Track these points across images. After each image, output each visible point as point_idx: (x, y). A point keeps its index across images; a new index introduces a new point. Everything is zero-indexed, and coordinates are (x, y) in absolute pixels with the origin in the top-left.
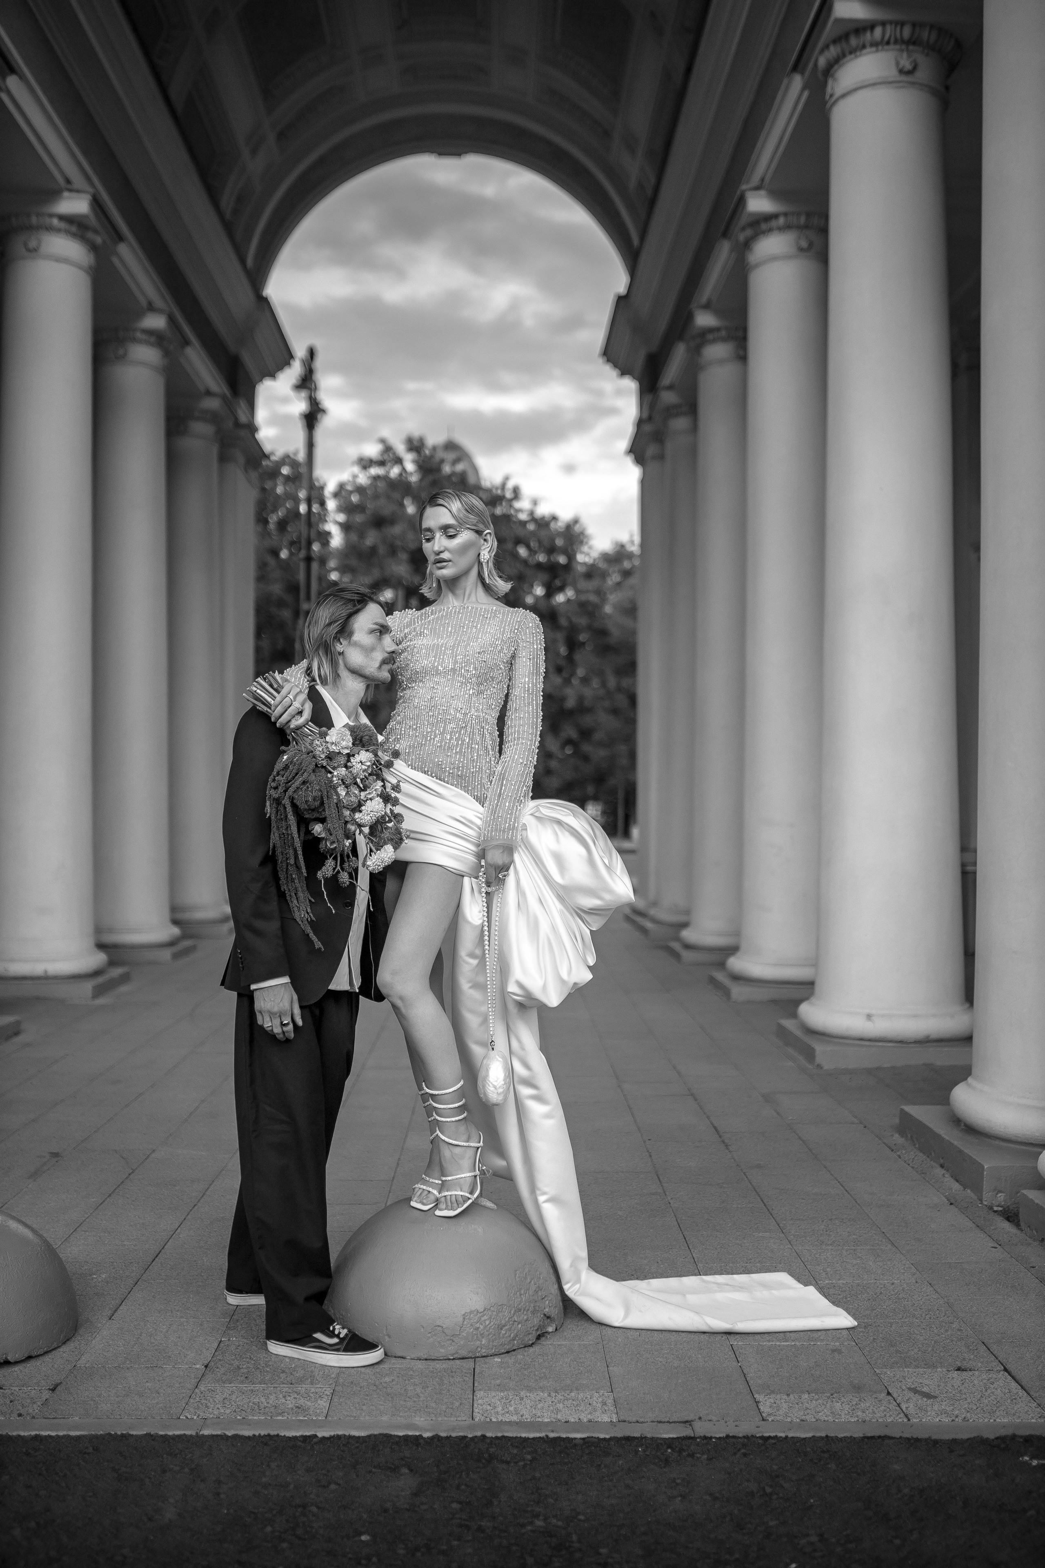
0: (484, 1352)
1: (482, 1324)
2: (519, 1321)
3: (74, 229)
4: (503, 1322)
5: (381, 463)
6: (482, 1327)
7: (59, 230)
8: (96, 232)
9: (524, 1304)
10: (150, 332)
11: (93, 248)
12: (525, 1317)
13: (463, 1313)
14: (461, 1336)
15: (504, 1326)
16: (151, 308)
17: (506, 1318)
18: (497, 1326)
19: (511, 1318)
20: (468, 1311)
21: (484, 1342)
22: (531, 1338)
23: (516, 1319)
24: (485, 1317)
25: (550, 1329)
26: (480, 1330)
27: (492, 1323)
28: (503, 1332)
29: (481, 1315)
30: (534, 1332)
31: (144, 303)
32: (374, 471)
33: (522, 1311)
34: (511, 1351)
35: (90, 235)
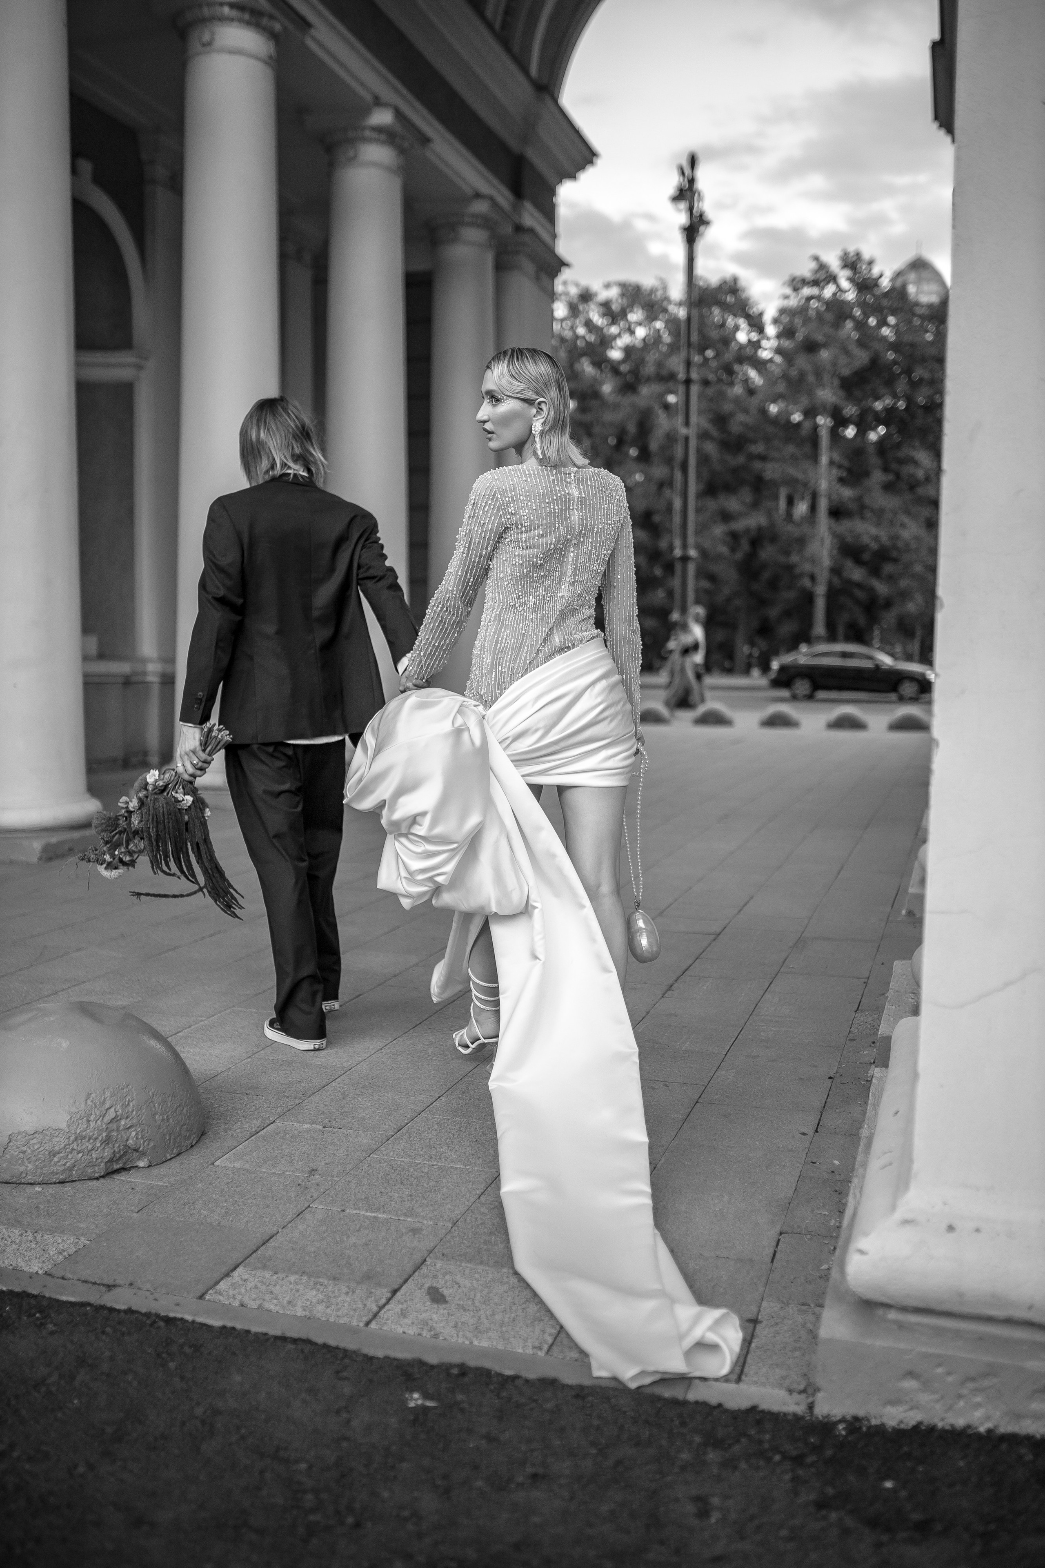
0: (30, 1179)
1: (29, 1148)
2: (79, 1149)
3: (246, 16)
4: (57, 1149)
5: (815, 283)
6: (29, 1151)
7: (232, 20)
8: (272, 17)
9: (90, 1132)
10: (379, 129)
11: (273, 36)
12: (90, 1147)
13: (10, 1133)
14: (3, 1158)
15: (59, 1153)
16: (378, 102)
17: (60, 1144)
18: (47, 1153)
19: (69, 1144)
20: (16, 1131)
21: (30, 1167)
22: (100, 1170)
23: (75, 1147)
24: (35, 1141)
25: (141, 1164)
26: (26, 1154)
27: (42, 1148)
28: (56, 1159)
29: (30, 1137)
30: (103, 1165)
31: (368, 98)
32: (807, 291)
33: (87, 1139)
34: (68, 1182)
35: (265, 21)
